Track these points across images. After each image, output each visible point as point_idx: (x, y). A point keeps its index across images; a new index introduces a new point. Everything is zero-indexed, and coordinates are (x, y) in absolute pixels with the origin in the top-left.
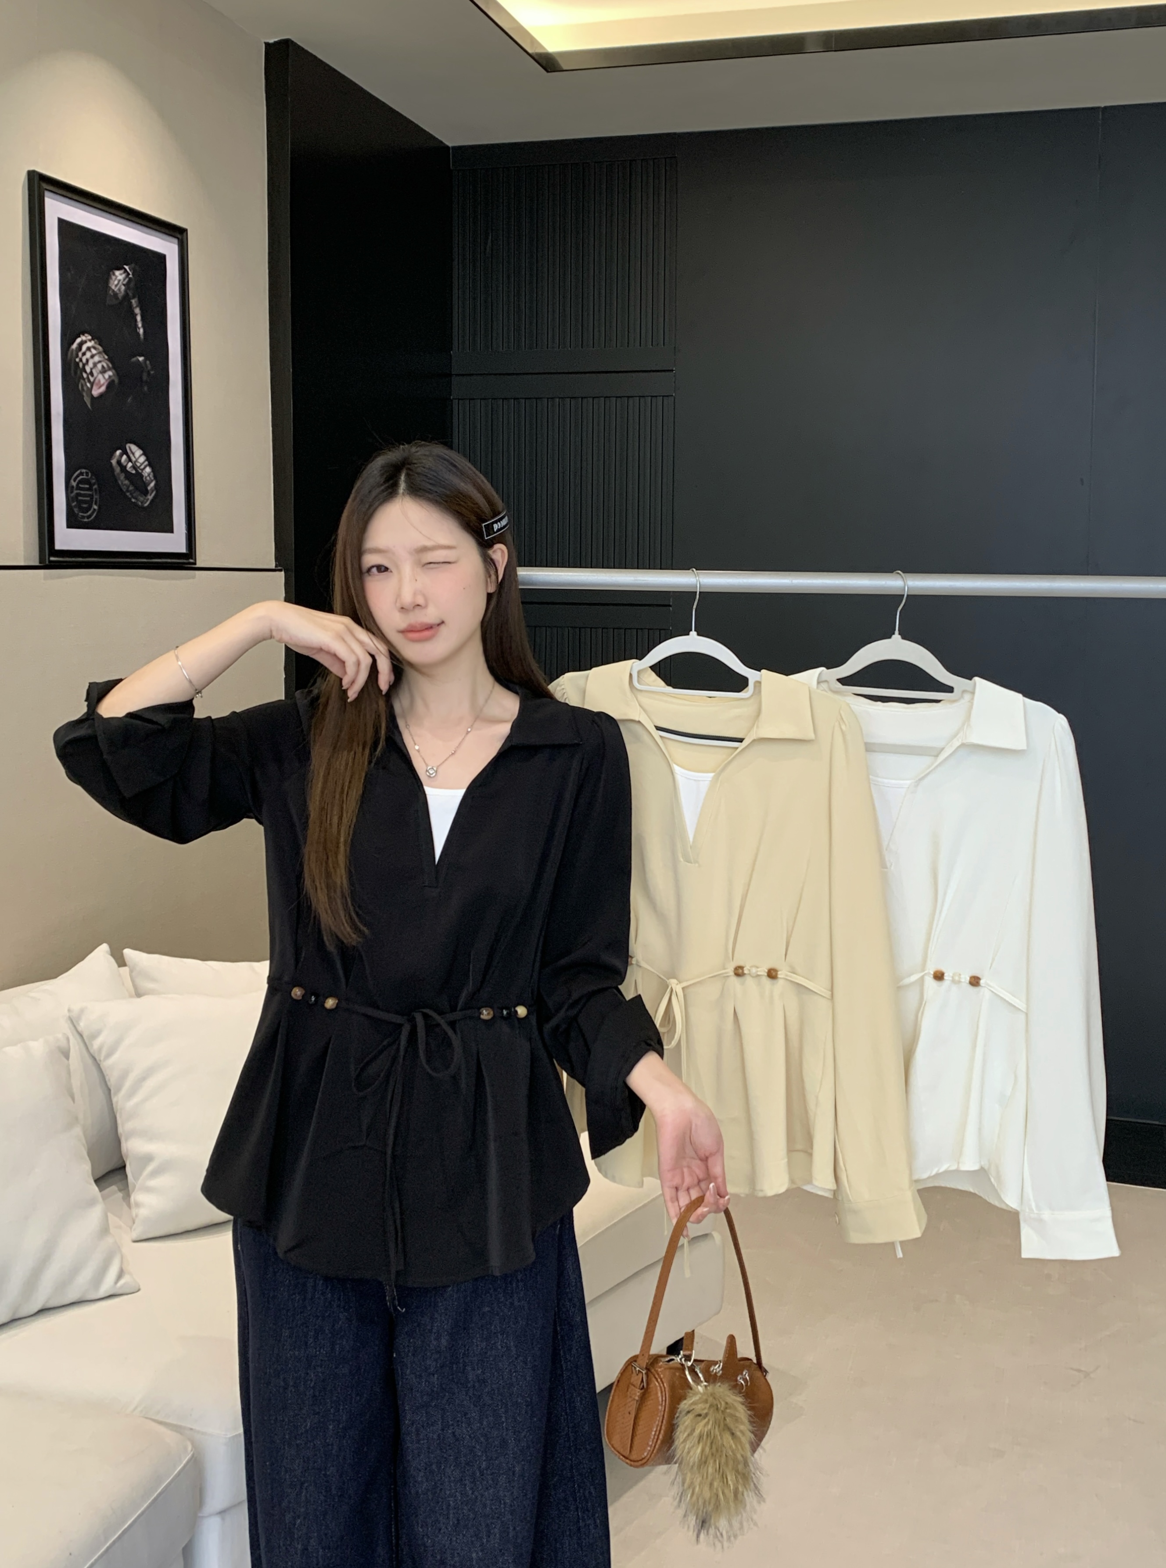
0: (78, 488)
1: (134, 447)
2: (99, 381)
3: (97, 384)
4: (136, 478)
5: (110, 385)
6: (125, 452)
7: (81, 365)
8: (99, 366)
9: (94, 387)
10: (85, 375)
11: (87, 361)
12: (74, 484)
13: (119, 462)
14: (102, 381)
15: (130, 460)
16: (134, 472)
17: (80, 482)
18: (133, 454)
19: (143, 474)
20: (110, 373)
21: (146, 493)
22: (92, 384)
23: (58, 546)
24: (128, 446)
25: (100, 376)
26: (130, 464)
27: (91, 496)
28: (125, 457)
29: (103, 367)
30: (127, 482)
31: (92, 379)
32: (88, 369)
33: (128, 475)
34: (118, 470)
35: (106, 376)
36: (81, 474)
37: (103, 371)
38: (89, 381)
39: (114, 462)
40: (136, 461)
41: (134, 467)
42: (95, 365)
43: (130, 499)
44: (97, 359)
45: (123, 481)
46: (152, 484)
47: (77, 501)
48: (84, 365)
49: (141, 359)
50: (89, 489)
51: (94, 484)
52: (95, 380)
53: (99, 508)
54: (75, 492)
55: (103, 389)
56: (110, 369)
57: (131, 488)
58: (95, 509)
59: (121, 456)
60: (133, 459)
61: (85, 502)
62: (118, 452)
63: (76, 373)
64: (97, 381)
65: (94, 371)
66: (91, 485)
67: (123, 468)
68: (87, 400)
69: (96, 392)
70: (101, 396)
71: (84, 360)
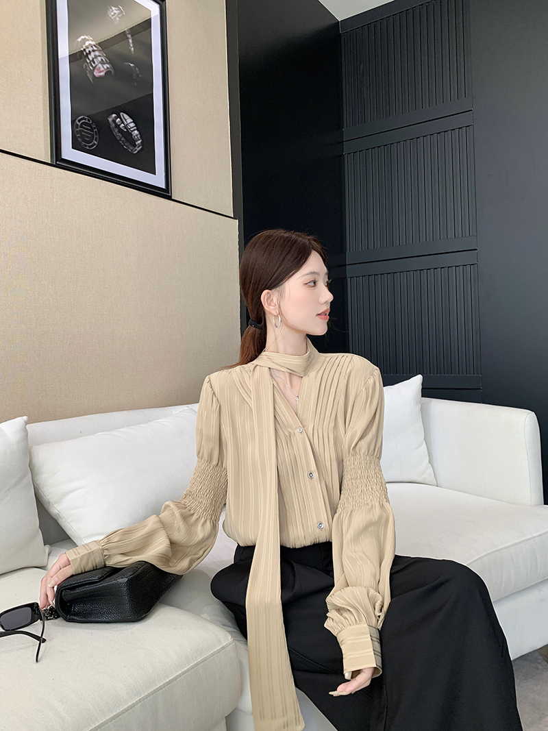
1: (126, 116)
2: (100, 68)
3: (98, 70)
4: (127, 134)
5: (108, 73)
6: (119, 116)
9: (96, 71)
10: (88, 61)
13: (114, 121)
14: (102, 69)
15: (123, 123)
16: (125, 130)
18: (125, 120)
19: (133, 133)
20: (108, 66)
21: (135, 146)
22: (94, 68)
23: (64, 156)
24: (121, 114)
25: (100, 65)
26: (123, 125)
28: (119, 119)
29: (102, 60)
30: (120, 134)
31: (94, 65)
32: (90, 58)
33: (120, 131)
34: (113, 125)
35: (105, 66)
36: (83, 119)
37: (102, 63)
38: (92, 66)
39: (110, 120)
40: (128, 124)
41: (125, 127)
42: (96, 57)
43: (122, 146)
44: (97, 53)
45: (117, 133)
46: (139, 142)
47: (81, 134)
49: (132, 65)
51: (95, 128)
52: (96, 66)
55: (102, 74)
58: (95, 144)
59: (116, 118)
60: (125, 123)
62: (114, 115)
64: (97, 67)
65: (95, 60)
67: (117, 126)
68: (90, 76)
69: (97, 74)
70: (101, 77)
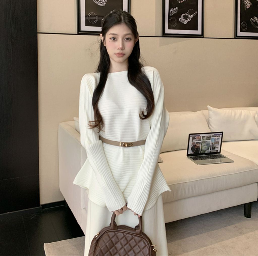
0: (243, 25)
1: (255, 17)
5: (251, 6)
6: (253, 18)
7: (244, 3)
8: (248, 3)
10: (245, 5)
11: (246, 2)
12: (242, 24)
13: (252, 20)
14: (249, 5)
15: (254, 19)
16: (255, 22)
17: (244, 24)
18: (255, 18)
20: (251, 4)
22: (247, 6)
23: (238, 35)
24: (254, 17)
26: (254, 20)
27: (246, 26)
28: (253, 19)
29: (249, 3)
30: (253, 24)
31: (247, 5)
32: (246, 4)
33: (254, 22)
34: (251, 21)
36: (244, 22)
37: (249, 4)
38: (246, 5)
39: (251, 20)
40: (256, 20)
41: (255, 21)
42: (247, 3)
43: (254, 27)
44: (248, 2)
45: (252, 23)
48: (245, 3)
50: (245, 25)
53: (247, 28)
54: (242, 26)
55: (249, 7)
56: (250, 3)
57: (254, 25)
59: (252, 19)
60: (255, 19)
61: (244, 27)
62: (252, 18)
63: (243, 4)
65: (247, 4)
66: (246, 24)
67: (253, 21)
68: (245, 9)
69: (247, 8)
70: (249, 8)
71: (245, 2)
